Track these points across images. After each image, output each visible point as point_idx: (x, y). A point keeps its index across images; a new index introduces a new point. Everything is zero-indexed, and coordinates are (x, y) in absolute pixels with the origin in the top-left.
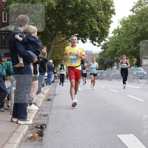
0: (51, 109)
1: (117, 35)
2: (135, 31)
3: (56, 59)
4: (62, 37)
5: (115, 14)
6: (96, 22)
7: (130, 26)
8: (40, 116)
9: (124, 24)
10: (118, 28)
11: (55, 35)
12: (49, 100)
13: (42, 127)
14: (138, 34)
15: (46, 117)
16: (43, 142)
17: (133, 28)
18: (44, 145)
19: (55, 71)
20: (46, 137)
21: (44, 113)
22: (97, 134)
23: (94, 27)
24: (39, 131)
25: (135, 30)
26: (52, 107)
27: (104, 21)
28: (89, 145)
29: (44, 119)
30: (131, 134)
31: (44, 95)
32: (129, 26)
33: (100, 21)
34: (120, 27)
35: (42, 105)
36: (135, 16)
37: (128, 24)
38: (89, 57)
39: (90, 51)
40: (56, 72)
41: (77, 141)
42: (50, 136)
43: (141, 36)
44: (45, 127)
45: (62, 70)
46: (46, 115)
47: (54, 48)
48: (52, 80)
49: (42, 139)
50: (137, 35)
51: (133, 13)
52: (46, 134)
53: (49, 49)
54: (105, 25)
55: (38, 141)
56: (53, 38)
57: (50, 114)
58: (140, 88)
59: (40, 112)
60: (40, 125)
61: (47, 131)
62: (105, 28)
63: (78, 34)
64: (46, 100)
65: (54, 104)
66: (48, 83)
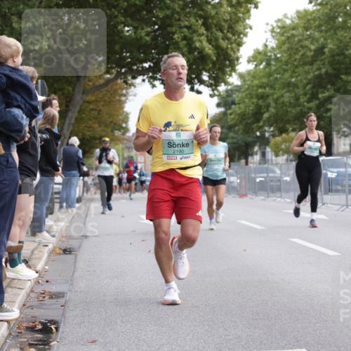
0: (72, 276)
1: (261, 67)
2: (312, 57)
3: (88, 133)
4: (105, 73)
5: (256, 7)
6: (203, 30)
7: (300, 41)
9: (282, 35)
10: (266, 46)
12: (66, 251)
14: (323, 64)
15: (58, 300)
17: (307, 47)
19: (85, 169)
21: (53, 288)
22: (204, 347)
23: (198, 44)
24: (38, 341)
25: (312, 53)
26: (77, 273)
27: (226, 26)
29: (51, 305)
30: (301, 348)
31: (54, 236)
32: (296, 39)
33: (216, 26)
34: (272, 43)
35: (46, 264)
36: (313, 12)
37: (293, 35)
40: (88, 171)
43: (330, 71)
44: (54, 330)
45: (105, 164)
46: (60, 293)
47: (81, 102)
48: (77, 196)
50: (319, 69)
51: (311, 3)
52: (58, 347)
53: (67, 106)
54: (228, 39)
57: (70, 290)
58: (326, 218)
59: (43, 287)
60: (40, 322)
61: (61, 339)
62: (229, 46)
63: (152, 65)
64: (58, 251)
65: (80, 264)
66: (64, 204)
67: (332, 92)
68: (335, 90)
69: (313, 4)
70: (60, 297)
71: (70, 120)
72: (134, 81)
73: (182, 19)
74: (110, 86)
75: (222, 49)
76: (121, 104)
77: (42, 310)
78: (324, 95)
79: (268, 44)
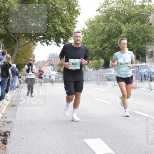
0: (15, 115)
1: (83, 36)
3: (20, 62)
4: (26, 40)
6: (60, 23)
7: (97, 27)
8: (3, 124)
9: (90, 24)
10: (84, 29)
11: (18, 38)
12: (13, 106)
13: (5, 135)
14: (105, 35)
15: (10, 124)
16: (6, 150)
17: (99, 29)
18: (7, 153)
19: (20, 76)
20: (10, 144)
21: (8, 120)
24: (3, 139)
25: (101, 31)
26: (17, 114)
27: (70, 21)
28: (55, 152)
29: (7, 126)
31: (8, 101)
35: (5, 111)
36: (101, 16)
37: (93, 25)
38: (54, 60)
39: (55, 54)
40: (21, 76)
41: (42, 148)
42: (14, 144)
43: (107, 37)
44: (8, 135)
46: (10, 121)
47: (17, 51)
48: (17, 85)
49: (5, 147)
50: (103, 37)
51: (100, 13)
52: (10, 141)
53: (12, 53)
54: (70, 26)
55: (2, 149)
56: (17, 41)
57: (14, 120)
58: (107, 90)
59: (4, 120)
60: (3, 132)
61: (11, 138)
62: (71, 28)
63: (43, 37)
64: (10, 106)
65: (18, 110)
66: (12, 89)
67: (108, 44)
68: (109, 44)
69: (101, 13)
70: (10, 123)
71: (13, 58)
72: (36, 43)
73: (53, 19)
74: (28, 45)
75: (69, 30)
76: (32, 51)
77: (4, 128)
78: (105, 45)
79: (85, 28)
